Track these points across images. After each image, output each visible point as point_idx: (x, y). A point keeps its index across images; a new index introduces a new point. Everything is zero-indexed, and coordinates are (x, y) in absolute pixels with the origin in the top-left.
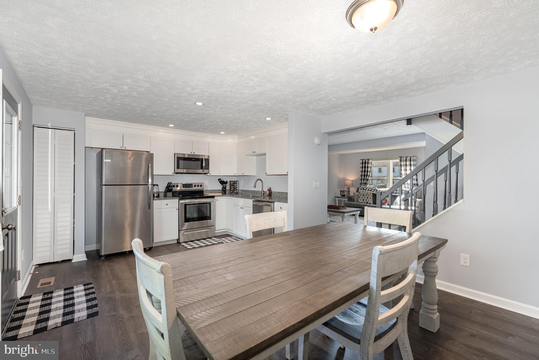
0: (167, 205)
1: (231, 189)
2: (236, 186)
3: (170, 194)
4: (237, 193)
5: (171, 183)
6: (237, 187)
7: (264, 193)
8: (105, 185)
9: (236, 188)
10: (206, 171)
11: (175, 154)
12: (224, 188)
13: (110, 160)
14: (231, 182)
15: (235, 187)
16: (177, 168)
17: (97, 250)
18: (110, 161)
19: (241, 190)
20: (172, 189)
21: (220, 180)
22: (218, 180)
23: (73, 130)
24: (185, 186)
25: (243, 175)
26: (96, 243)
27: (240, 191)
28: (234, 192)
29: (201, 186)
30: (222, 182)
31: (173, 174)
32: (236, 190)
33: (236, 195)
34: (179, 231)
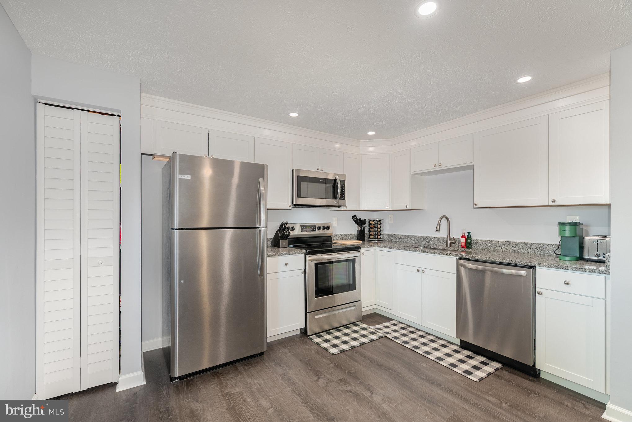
0: (286, 265)
1: (371, 233)
2: (381, 227)
3: (283, 243)
4: (381, 240)
5: (287, 223)
6: (381, 229)
7: (454, 242)
8: (179, 229)
9: (381, 231)
10: (341, 202)
11: (292, 170)
12: (362, 232)
13: (190, 176)
14: (371, 221)
15: (379, 230)
16: (298, 197)
17: (163, 349)
18: (190, 178)
19: (387, 234)
20: (289, 234)
21: (355, 219)
22: (353, 217)
23: (118, 116)
24: (303, 227)
25: (407, 209)
26: (163, 336)
27: (386, 237)
28: (377, 238)
29: (328, 228)
30: (359, 221)
31: (290, 207)
32: (381, 234)
33: (380, 243)
34: (306, 312)
